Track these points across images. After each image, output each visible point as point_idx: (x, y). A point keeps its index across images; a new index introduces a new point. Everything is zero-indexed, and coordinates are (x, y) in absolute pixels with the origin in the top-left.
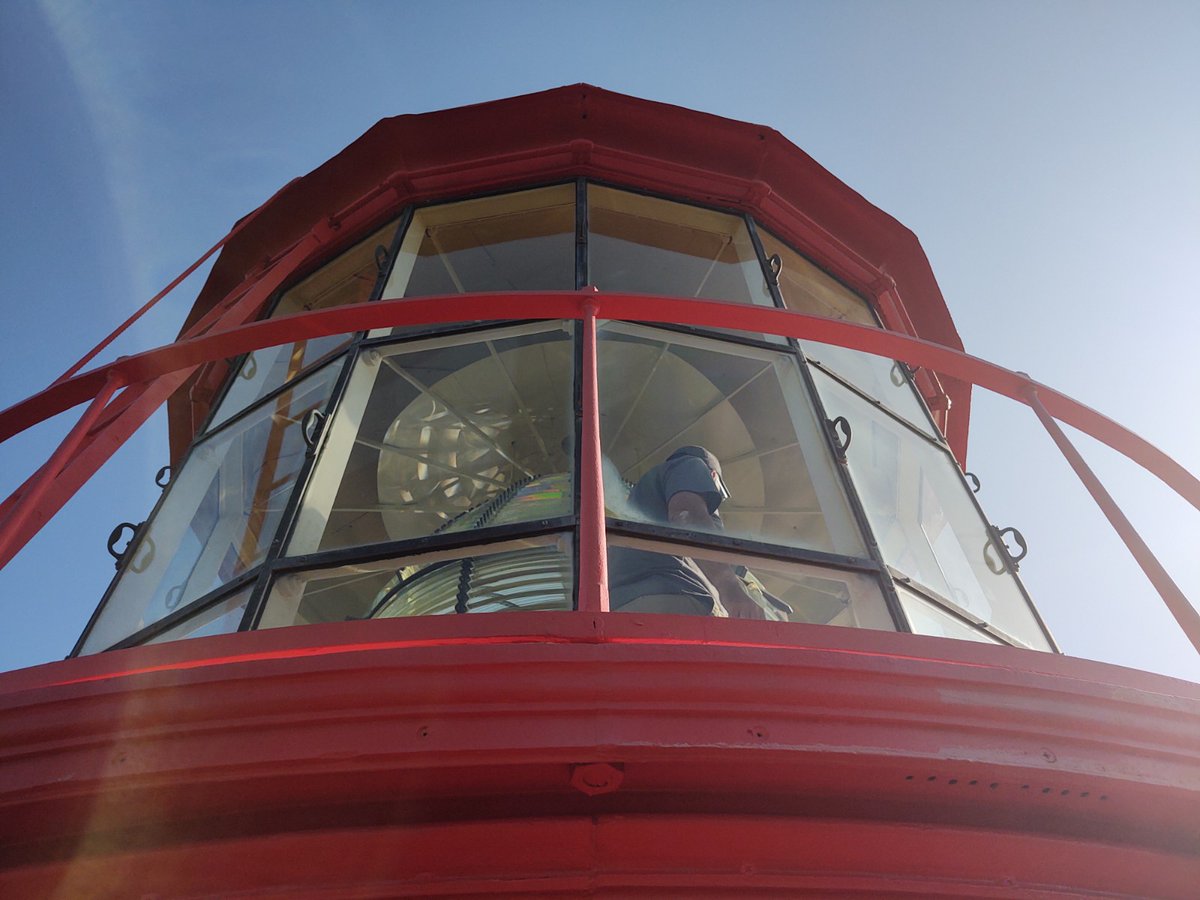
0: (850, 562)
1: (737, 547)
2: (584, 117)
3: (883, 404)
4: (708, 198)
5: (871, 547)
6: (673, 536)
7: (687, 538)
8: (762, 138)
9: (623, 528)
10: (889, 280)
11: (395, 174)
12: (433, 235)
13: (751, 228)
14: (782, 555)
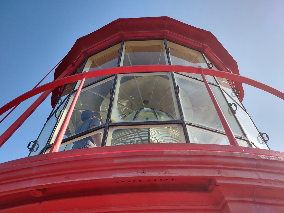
0: (174, 122)
1: (145, 124)
2: (121, 26)
3: (198, 78)
4: (154, 37)
5: (181, 117)
6: (129, 124)
7: (133, 124)
8: (165, 19)
9: (117, 125)
10: (205, 46)
11: (83, 51)
12: (95, 62)
13: (165, 42)
14: (157, 123)
